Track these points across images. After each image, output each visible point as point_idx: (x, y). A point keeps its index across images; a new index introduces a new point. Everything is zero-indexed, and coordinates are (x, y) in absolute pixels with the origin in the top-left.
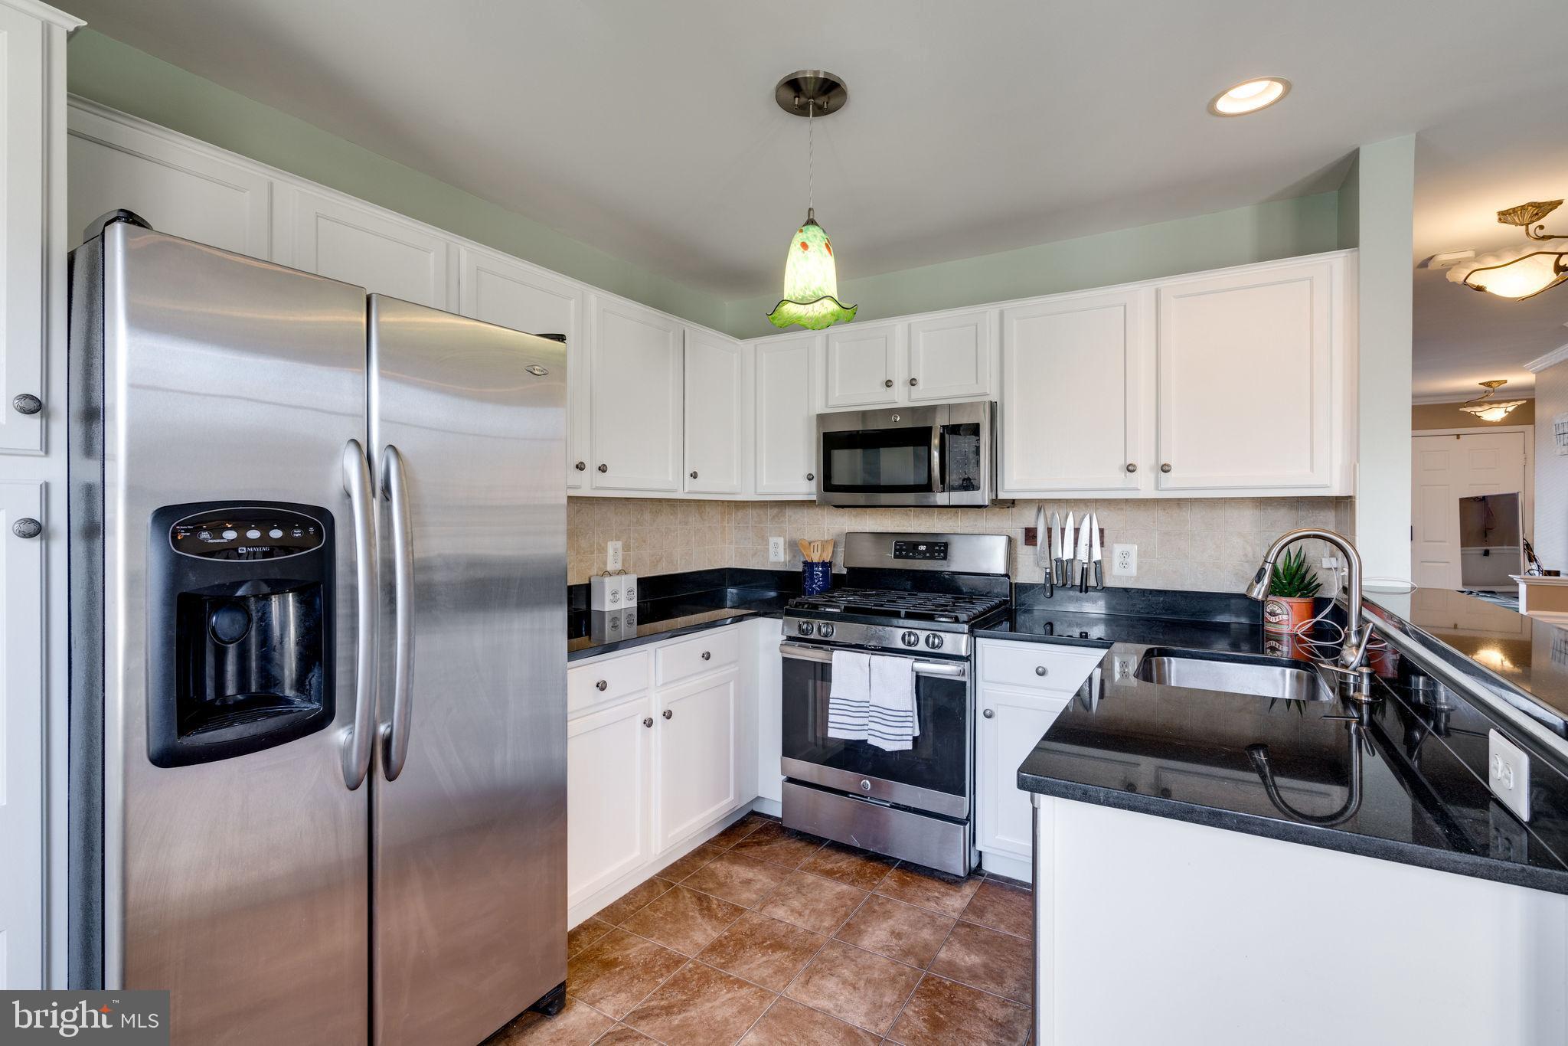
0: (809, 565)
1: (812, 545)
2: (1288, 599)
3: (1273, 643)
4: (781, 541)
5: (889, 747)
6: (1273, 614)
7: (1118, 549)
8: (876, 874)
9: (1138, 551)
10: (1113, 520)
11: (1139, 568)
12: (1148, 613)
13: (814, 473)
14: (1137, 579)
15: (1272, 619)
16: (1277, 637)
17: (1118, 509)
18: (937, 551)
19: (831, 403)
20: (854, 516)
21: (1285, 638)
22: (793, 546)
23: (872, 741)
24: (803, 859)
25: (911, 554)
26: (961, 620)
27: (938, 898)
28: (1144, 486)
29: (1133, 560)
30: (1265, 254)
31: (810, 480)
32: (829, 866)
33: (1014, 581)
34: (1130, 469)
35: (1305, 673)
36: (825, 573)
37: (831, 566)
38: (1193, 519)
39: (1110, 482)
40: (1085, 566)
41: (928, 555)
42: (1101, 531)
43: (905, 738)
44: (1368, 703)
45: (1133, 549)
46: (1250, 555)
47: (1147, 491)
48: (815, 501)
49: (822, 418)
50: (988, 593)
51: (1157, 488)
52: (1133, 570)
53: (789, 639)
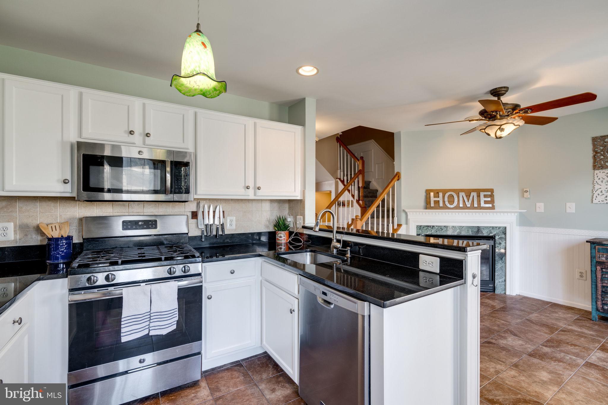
1: (50, 226)
2: (285, 232)
3: (280, 246)
4: (11, 225)
5: (164, 332)
6: (281, 237)
7: (228, 219)
9: (236, 219)
10: (228, 207)
11: (236, 225)
12: (240, 242)
13: (69, 178)
14: (235, 230)
15: (280, 239)
16: (281, 244)
17: (229, 203)
18: (151, 224)
19: (84, 135)
20: (84, 207)
21: (283, 244)
22: (24, 228)
23: (152, 333)
25: (134, 227)
26: (196, 256)
27: (195, 396)
28: (250, 195)
29: (234, 223)
31: (65, 183)
33: (190, 235)
34: (248, 188)
35: (313, 253)
36: (69, 244)
37: (72, 239)
39: (239, 193)
40: (218, 226)
41: (145, 227)
42: (223, 212)
44: (350, 257)
45: (234, 218)
46: (268, 219)
47: (252, 197)
48: (75, 197)
49: (80, 145)
50: (178, 243)
51: (255, 195)
52: (234, 227)
53: (72, 290)
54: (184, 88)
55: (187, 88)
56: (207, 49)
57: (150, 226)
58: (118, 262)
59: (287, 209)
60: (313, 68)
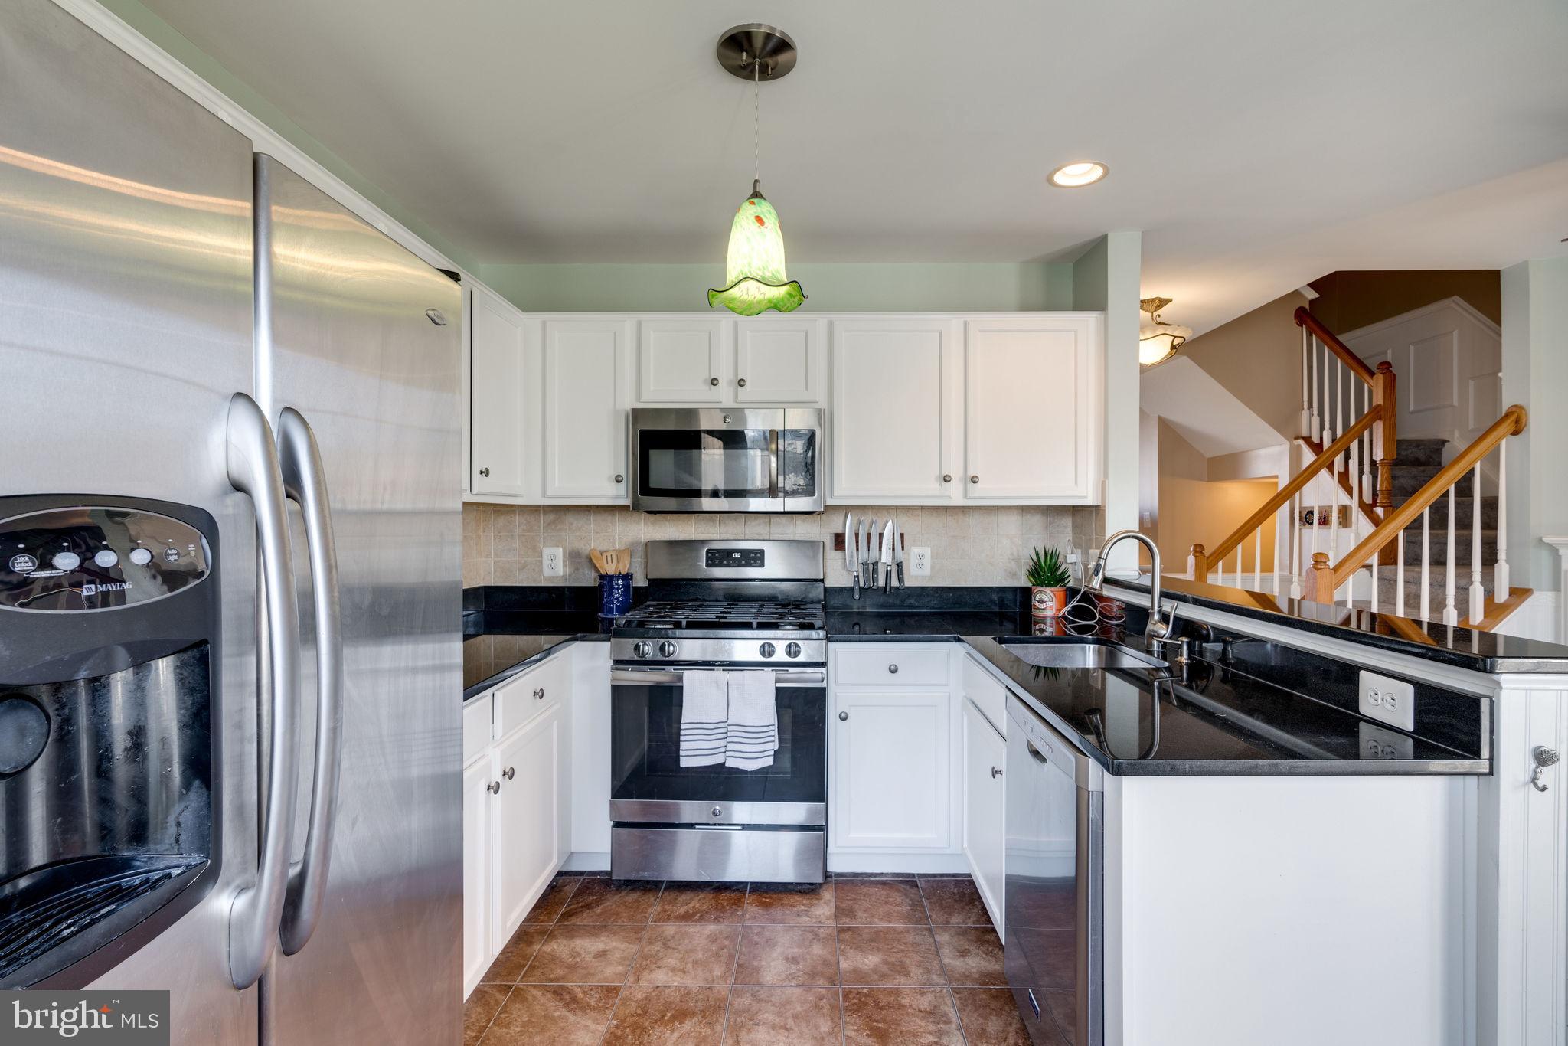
0: (606, 579)
1: (604, 555)
2: (1053, 589)
3: (1041, 626)
4: (559, 552)
5: (751, 766)
6: (1041, 602)
7: (915, 550)
8: (734, 904)
9: (931, 553)
10: (910, 525)
11: (932, 568)
12: (940, 608)
13: (623, 473)
14: (931, 578)
15: (1041, 606)
16: (1043, 621)
17: (915, 516)
18: (753, 558)
19: (644, 397)
20: (652, 524)
21: (1049, 621)
22: (574, 557)
23: (731, 763)
24: (649, 911)
25: (725, 562)
26: (817, 626)
27: (806, 910)
28: (955, 495)
29: (927, 562)
30: (1025, 307)
31: (618, 482)
32: (682, 910)
33: (828, 584)
34: (946, 479)
35: (1104, 648)
36: (626, 586)
37: (632, 579)
38: (974, 522)
39: (930, 492)
40: (889, 568)
41: (743, 562)
42: (902, 535)
43: (767, 754)
44: (1187, 664)
45: (928, 551)
46: (1015, 554)
47: (958, 501)
48: (629, 506)
49: (637, 414)
50: (804, 598)
51: (965, 496)
52: (927, 571)
53: (619, 664)
54: (739, 304)
55: (743, 302)
56: (766, 225)
57: (752, 562)
58: (681, 622)
59: (1069, 530)
60: (1092, 165)
